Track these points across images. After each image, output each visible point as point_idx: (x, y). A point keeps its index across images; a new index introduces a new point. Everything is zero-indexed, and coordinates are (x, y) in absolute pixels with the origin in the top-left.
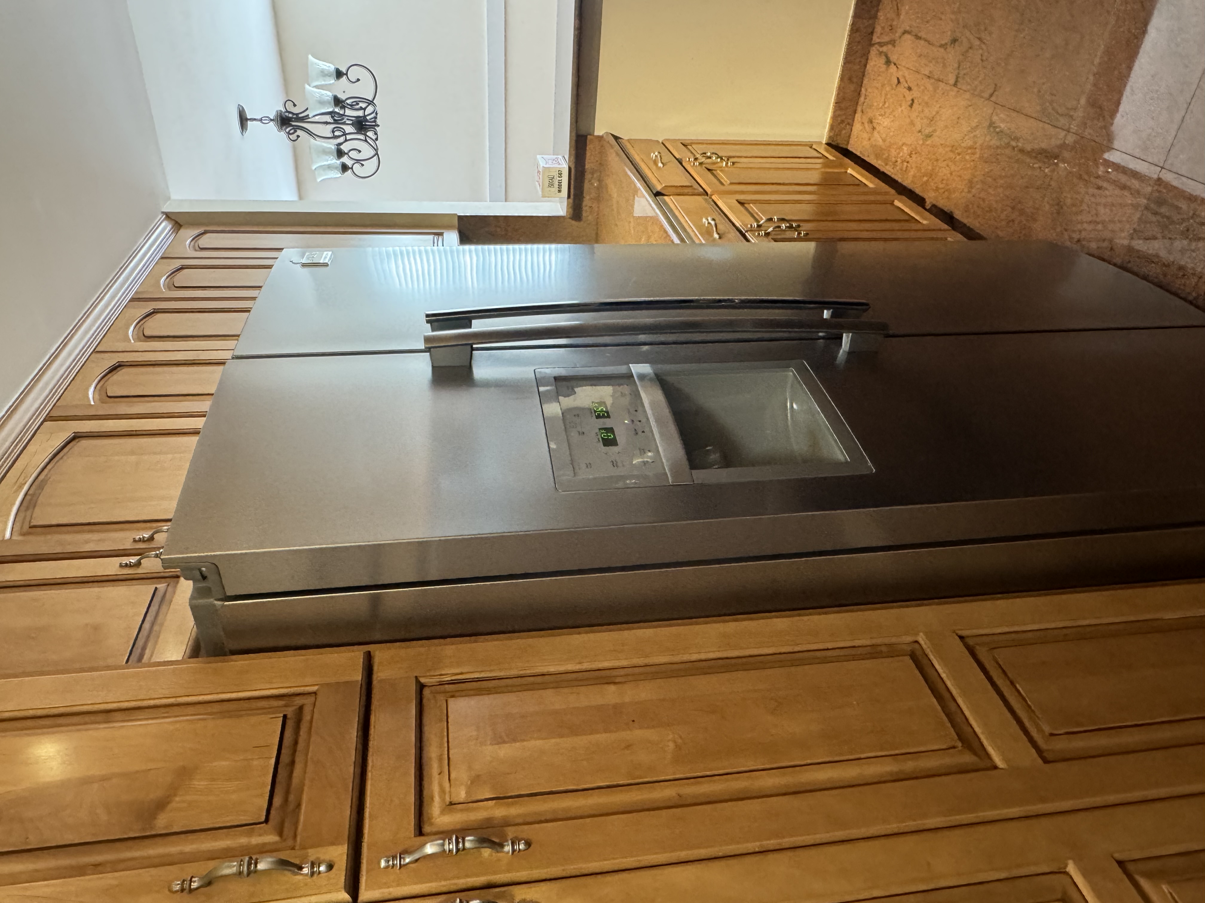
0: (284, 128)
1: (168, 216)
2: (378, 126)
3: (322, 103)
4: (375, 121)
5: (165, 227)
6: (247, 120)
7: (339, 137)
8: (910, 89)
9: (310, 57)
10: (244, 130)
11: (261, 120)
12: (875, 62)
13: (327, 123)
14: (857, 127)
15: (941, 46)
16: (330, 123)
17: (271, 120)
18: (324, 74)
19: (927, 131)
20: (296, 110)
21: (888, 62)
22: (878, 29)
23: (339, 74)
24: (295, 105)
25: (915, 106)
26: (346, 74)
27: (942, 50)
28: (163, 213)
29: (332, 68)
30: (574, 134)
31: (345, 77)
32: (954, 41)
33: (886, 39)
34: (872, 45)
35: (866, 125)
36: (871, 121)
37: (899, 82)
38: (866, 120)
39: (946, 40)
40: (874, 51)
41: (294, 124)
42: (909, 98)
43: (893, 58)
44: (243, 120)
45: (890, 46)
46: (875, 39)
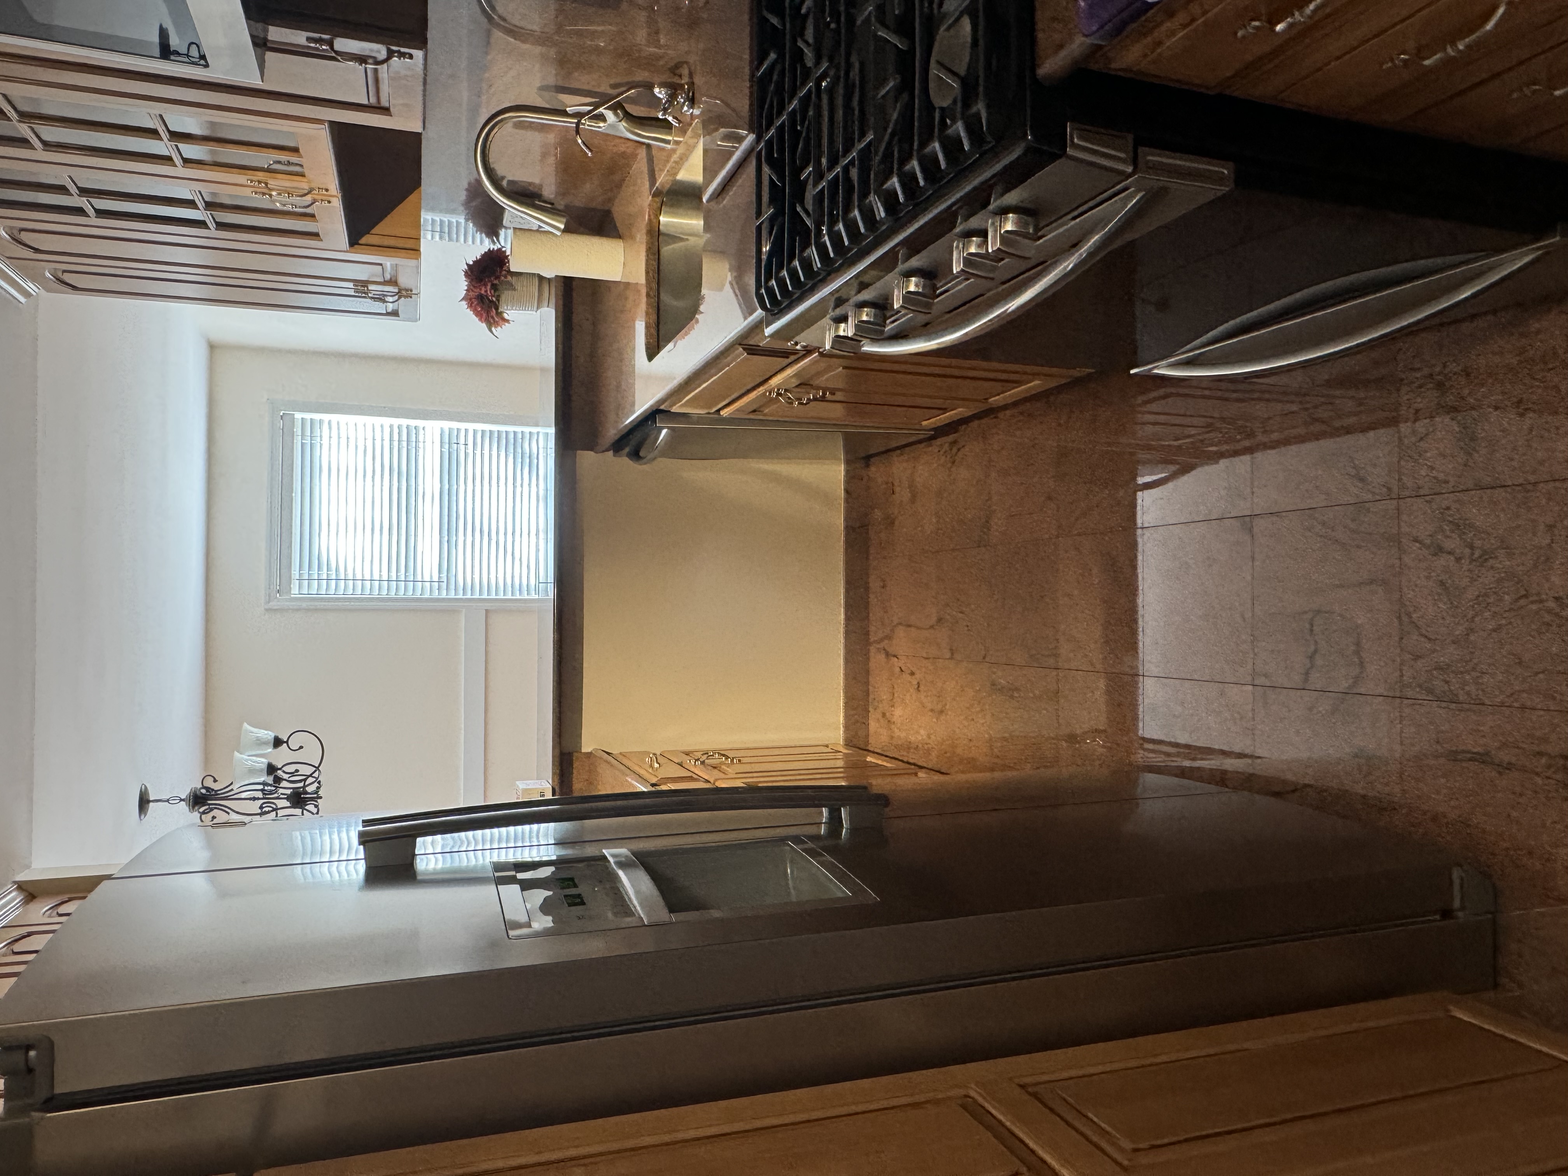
0: (196, 808)
1: (21, 887)
2: (321, 798)
3: (252, 771)
4: (316, 792)
5: (14, 897)
6: (149, 801)
7: (269, 812)
8: (912, 674)
9: (245, 725)
10: (142, 817)
11: (168, 801)
12: (877, 659)
13: (254, 799)
14: (873, 725)
15: (932, 627)
16: (258, 799)
17: (181, 800)
18: (260, 743)
19: (939, 707)
20: (216, 786)
21: (887, 654)
22: (872, 629)
23: (278, 742)
24: (215, 781)
25: (922, 688)
26: (287, 742)
27: (932, 631)
28: (15, 882)
29: (270, 735)
30: (557, 751)
31: (285, 745)
32: (940, 620)
33: (880, 635)
34: (870, 644)
35: (882, 720)
36: (884, 715)
37: (902, 671)
38: (880, 716)
39: (934, 619)
40: (873, 649)
41: (210, 802)
42: (915, 682)
43: (891, 650)
44: (144, 802)
45: (886, 641)
46: (872, 639)
